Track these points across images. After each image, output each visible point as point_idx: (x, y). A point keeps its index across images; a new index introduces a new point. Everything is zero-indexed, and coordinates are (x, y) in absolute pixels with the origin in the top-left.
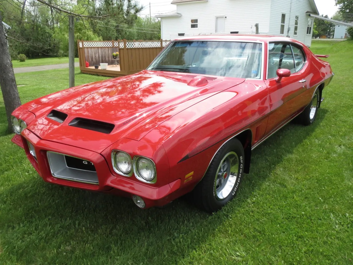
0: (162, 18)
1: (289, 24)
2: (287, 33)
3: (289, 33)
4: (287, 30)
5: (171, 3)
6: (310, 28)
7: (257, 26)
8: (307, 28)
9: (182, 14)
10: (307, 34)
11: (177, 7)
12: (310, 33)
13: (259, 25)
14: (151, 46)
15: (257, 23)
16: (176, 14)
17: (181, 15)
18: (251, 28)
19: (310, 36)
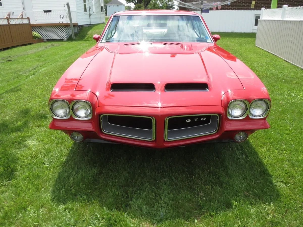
1: (89, 3)
2: (89, 11)
3: (90, 11)
4: (88, 8)
6: (103, 7)
7: (68, 5)
8: (101, 7)
10: (102, 13)
12: (103, 12)
13: (70, 4)
15: (68, 2)
18: (64, 7)
19: (103, 13)
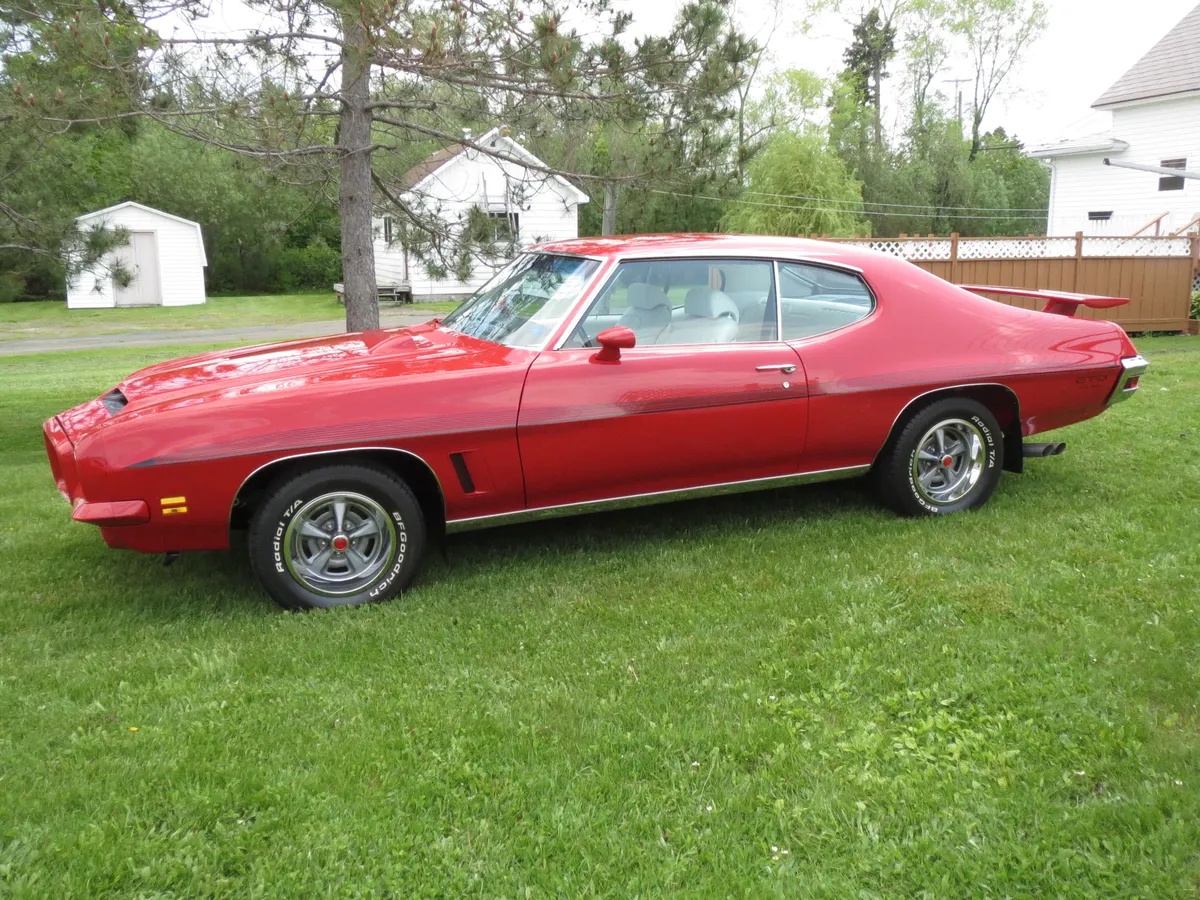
0: (1054, 158)
5: (1093, 107)
9: (1131, 143)
11: (1114, 116)
14: (980, 254)
16: (1109, 143)
17: (1124, 145)
